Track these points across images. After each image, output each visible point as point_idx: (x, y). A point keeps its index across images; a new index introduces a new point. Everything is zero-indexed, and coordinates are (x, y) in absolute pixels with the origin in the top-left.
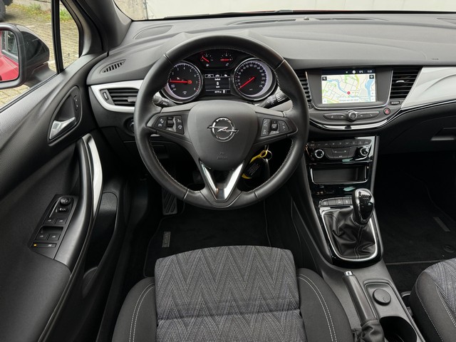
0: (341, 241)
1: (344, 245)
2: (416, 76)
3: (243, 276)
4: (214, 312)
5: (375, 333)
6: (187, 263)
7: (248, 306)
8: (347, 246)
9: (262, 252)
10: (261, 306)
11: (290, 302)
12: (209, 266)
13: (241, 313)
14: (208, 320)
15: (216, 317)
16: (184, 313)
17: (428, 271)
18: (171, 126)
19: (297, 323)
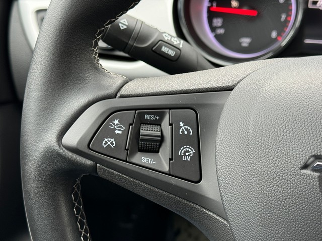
18: (152, 146)
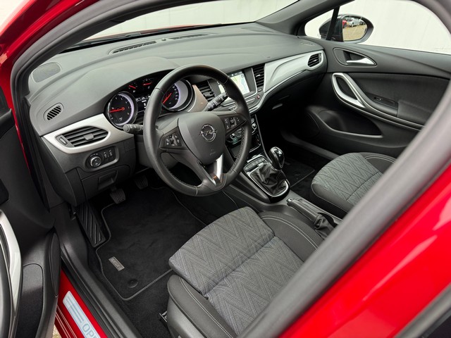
0: (269, 186)
1: (272, 188)
2: (263, 70)
3: (235, 235)
4: (234, 267)
5: (324, 221)
6: (195, 248)
7: (249, 251)
8: (274, 188)
9: (235, 215)
10: (256, 247)
11: (269, 235)
12: (211, 241)
13: (249, 258)
14: (234, 274)
15: (237, 269)
16: (217, 280)
17: (314, 182)
19: (281, 243)
